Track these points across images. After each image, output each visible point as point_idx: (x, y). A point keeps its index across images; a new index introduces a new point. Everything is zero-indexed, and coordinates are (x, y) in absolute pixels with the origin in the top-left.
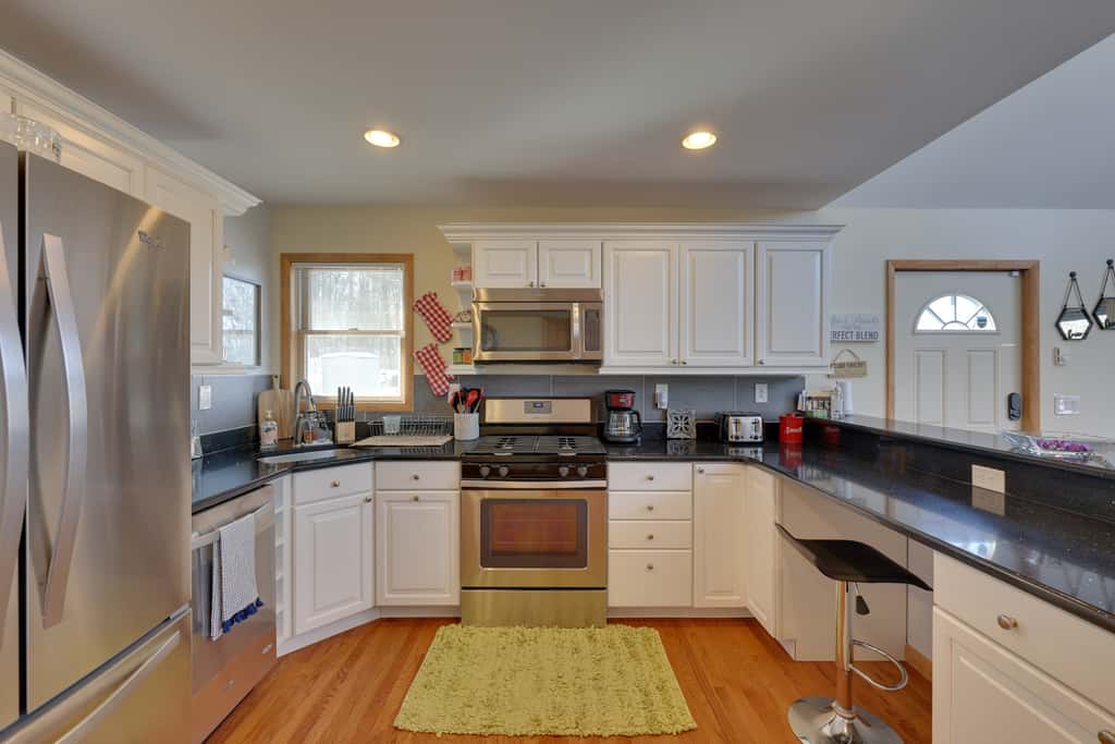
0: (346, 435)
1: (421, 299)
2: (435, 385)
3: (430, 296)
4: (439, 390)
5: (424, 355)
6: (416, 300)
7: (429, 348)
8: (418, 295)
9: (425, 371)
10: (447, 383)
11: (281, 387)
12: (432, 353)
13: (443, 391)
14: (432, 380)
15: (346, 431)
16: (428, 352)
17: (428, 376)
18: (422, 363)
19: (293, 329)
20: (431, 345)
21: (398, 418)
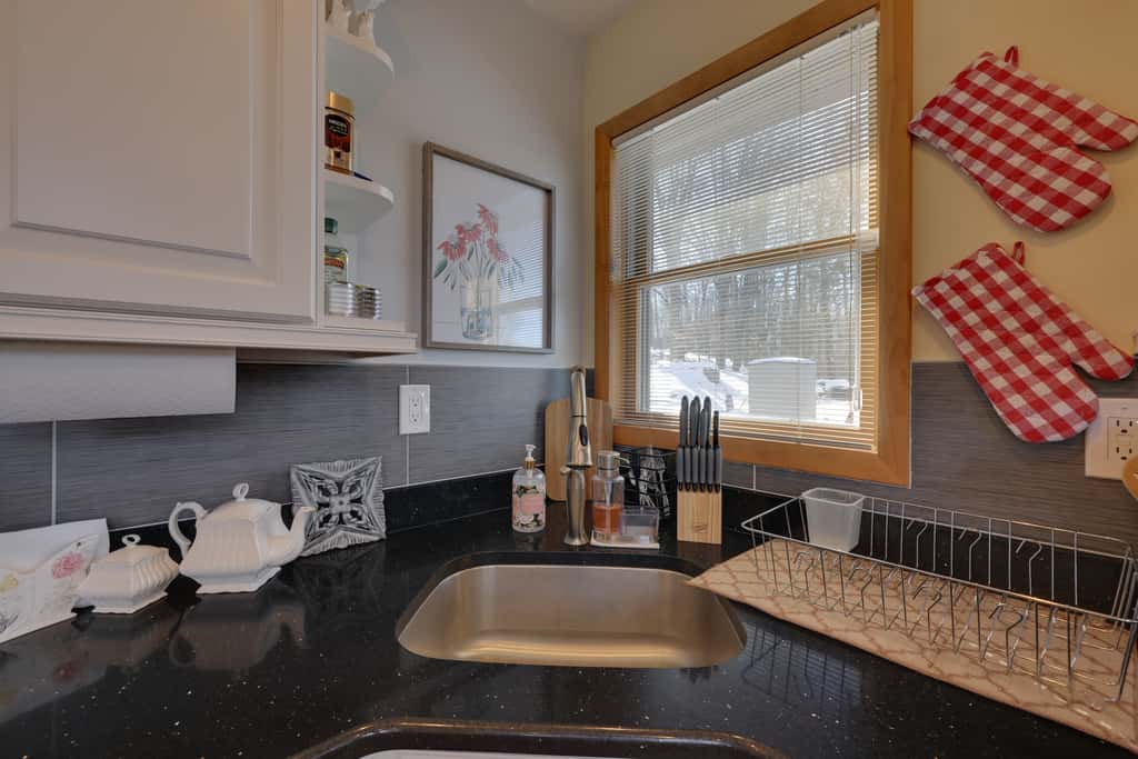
0: (699, 528)
1: (945, 89)
2: (1017, 401)
3: (984, 67)
4: (1037, 421)
5: (959, 288)
6: (922, 98)
7: (984, 262)
8: (932, 79)
9: (967, 348)
10: (1086, 395)
11: (591, 393)
12: (1000, 277)
13: (1060, 424)
14: (999, 382)
15: (699, 516)
16: (981, 275)
17: (982, 364)
18: (953, 317)
19: (616, 276)
20: (992, 250)
21: (855, 505)
